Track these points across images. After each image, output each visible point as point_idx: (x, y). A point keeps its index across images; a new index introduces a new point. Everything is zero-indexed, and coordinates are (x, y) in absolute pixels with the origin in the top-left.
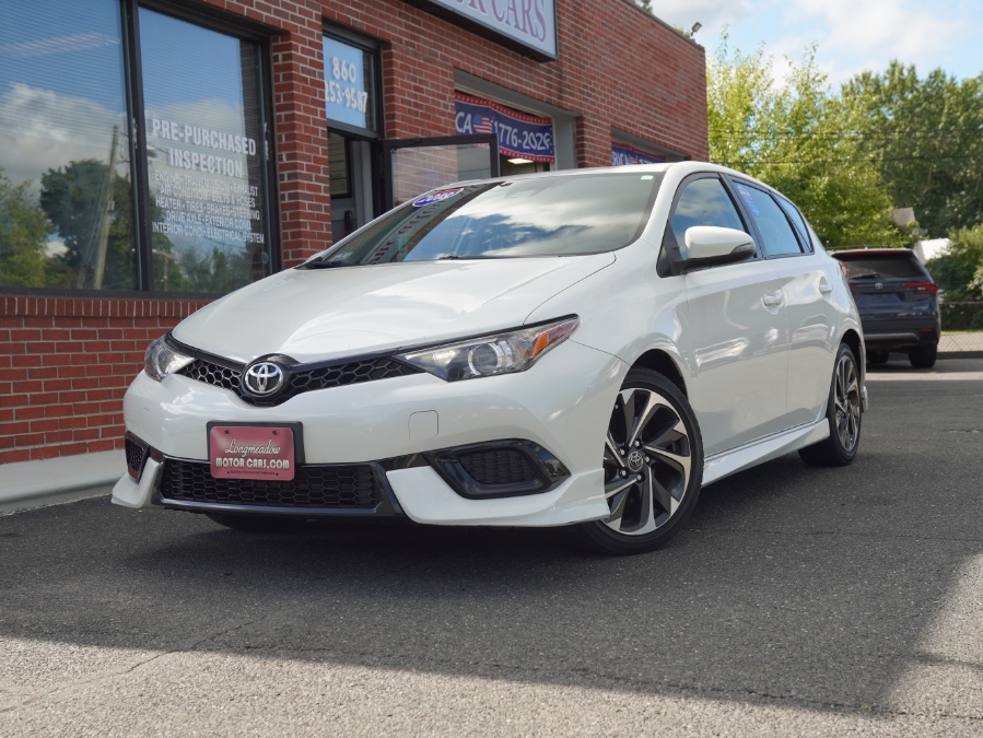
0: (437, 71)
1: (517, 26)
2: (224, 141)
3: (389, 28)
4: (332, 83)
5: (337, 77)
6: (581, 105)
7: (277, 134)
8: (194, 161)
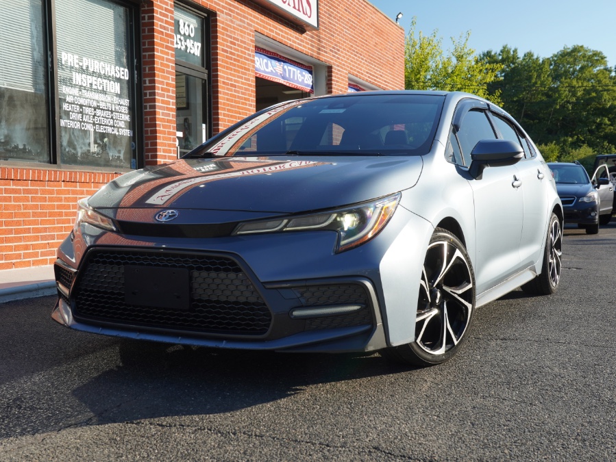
0: (245, 33)
1: (294, 7)
2: (109, 69)
3: (216, 3)
4: (179, 36)
5: (182, 33)
6: (332, 59)
7: (143, 66)
8: (90, 82)
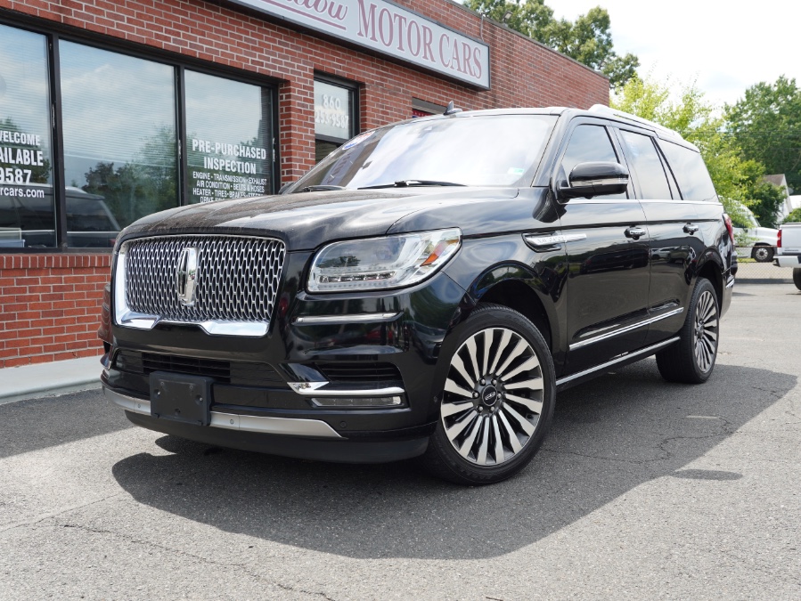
0: (400, 101)
1: (459, 69)
2: (243, 151)
3: (364, 74)
4: (322, 111)
7: (280, 145)
8: (221, 165)
